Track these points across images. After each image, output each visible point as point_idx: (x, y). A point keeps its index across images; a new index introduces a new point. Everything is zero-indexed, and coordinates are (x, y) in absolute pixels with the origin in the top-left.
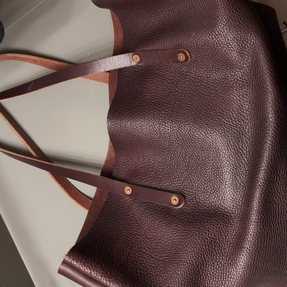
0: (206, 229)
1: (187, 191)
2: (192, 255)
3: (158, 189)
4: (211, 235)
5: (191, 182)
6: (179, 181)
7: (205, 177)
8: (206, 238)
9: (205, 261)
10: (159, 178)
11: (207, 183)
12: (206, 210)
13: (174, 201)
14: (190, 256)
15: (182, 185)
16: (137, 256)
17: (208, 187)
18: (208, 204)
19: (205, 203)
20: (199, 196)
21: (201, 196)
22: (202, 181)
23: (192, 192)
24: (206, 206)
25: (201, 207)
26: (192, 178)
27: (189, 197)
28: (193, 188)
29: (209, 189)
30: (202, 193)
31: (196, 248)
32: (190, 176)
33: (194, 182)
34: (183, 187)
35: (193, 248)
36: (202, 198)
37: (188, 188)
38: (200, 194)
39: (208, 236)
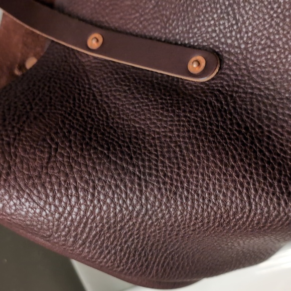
0: (262, 132)
1: (226, 44)
2: (219, 181)
3: (160, 40)
4: (275, 146)
5: (237, 24)
6: (209, 21)
7: (272, 9)
8: (261, 151)
9: (250, 204)
10: (162, 15)
11: (278, 24)
12: (268, 89)
13: (195, 65)
14: (214, 184)
15: (215, 31)
16: (76, 152)
17: (278, 33)
18: (275, 75)
19: (268, 73)
20: (256, 56)
21: (260, 56)
22: (265, 20)
23: (239, 47)
24: (269, 79)
25: (256, 82)
26: (239, 12)
27: (229, 60)
28: (242, 38)
29: (280, 39)
30: (263, 49)
31: (233, 167)
32: (233, 10)
33: (244, 23)
34: (218, 35)
35: (226, 165)
36: (263, 62)
37: (230, 38)
38: (257, 50)
39: (267, 148)
